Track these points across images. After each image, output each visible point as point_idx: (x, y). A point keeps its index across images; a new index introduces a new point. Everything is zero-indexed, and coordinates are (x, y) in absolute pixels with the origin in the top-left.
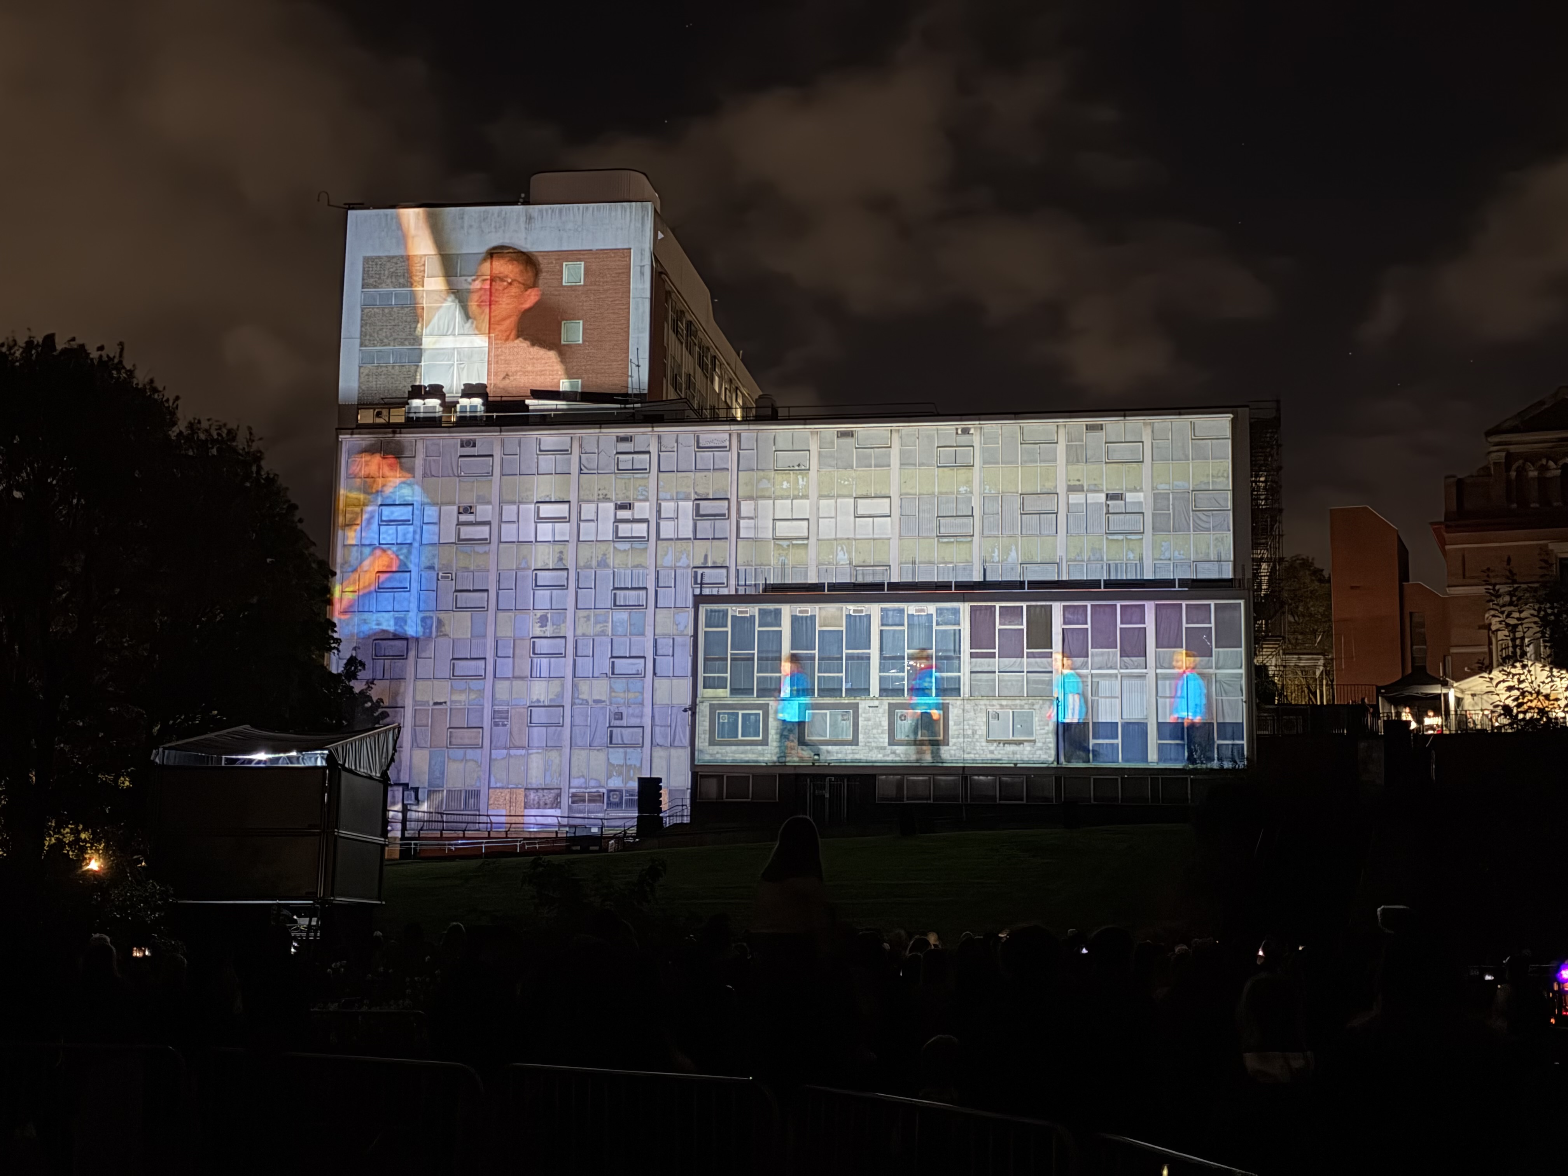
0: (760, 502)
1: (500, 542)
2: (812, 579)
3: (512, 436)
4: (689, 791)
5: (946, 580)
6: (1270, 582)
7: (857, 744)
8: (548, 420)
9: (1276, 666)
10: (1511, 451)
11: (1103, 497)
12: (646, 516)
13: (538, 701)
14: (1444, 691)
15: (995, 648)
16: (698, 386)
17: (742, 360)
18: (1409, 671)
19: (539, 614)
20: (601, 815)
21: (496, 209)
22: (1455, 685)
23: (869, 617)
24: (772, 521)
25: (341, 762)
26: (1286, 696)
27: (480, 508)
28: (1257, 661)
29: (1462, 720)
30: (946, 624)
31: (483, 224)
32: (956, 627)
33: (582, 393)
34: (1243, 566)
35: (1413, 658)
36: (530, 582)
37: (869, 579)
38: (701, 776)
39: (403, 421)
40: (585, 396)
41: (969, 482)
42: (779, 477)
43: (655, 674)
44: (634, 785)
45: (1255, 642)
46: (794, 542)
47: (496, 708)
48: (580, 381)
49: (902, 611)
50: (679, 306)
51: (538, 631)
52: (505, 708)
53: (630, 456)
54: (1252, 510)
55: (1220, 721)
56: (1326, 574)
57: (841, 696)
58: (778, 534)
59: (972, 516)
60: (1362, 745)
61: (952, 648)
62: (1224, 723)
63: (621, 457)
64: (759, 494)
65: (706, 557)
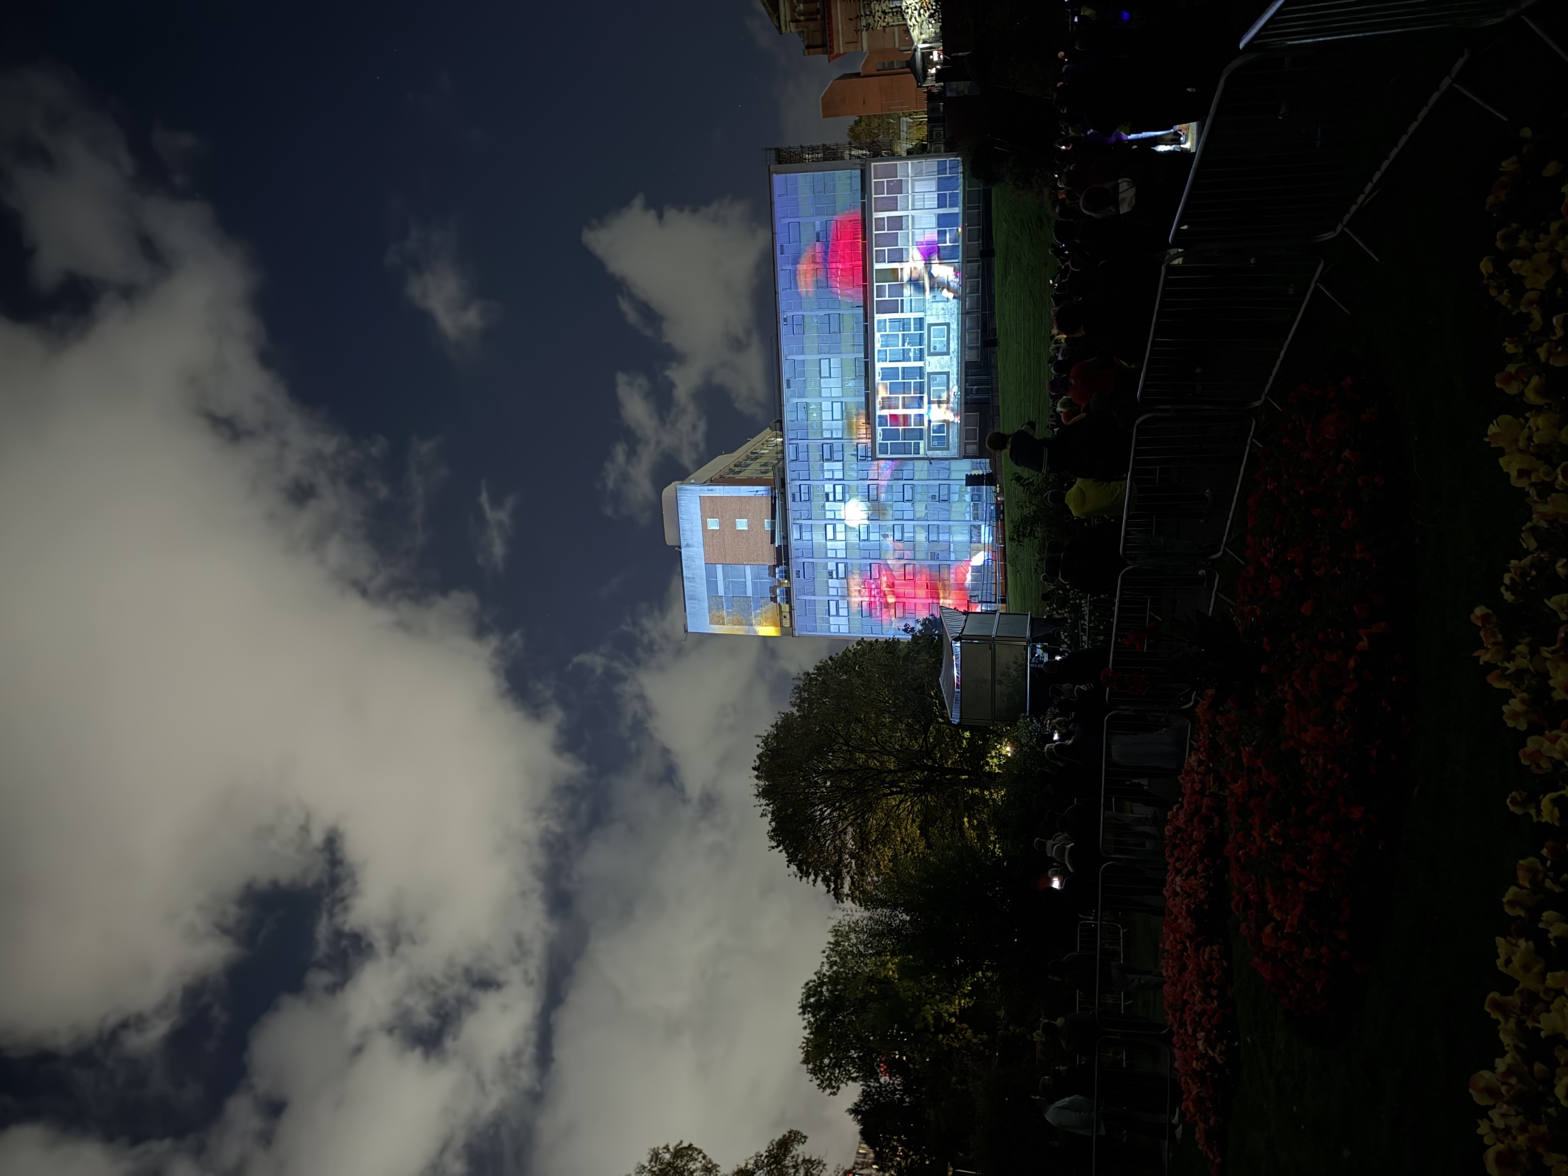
0: (824, 427)
1: (846, 558)
2: (863, 399)
3: (793, 553)
4: (973, 460)
5: (862, 328)
6: (862, 149)
7: (949, 372)
8: (785, 536)
9: (907, 144)
10: (790, 19)
11: (817, 243)
12: (832, 486)
13: (926, 538)
14: (919, 50)
15: (898, 300)
16: (765, 461)
17: (752, 438)
18: (908, 70)
19: (882, 538)
20: (985, 505)
21: (684, 562)
22: (916, 44)
23: (882, 369)
24: (834, 422)
25: (958, 635)
26: (923, 137)
27: (829, 568)
28: (904, 154)
29: (935, 40)
30: (885, 326)
31: (691, 568)
32: (888, 321)
33: (772, 519)
34: (854, 164)
35: (902, 68)
36: (867, 543)
37: (863, 369)
38: (965, 453)
39: (788, 605)
40: (773, 517)
41: (811, 317)
42: (811, 418)
43: (912, 479)
44: (969, 488)
45: (893, 155)
46: (844, 409)
47: (929, 558)
48: (766, 520)
49: (879, 351)
50: (727, 471)
51: (891, 538)
52: (929, 554)
53: (802, 495)
54: (824, 160)
55: (936, 173)
56: (857, 118)
57: (924, 382)
58: (840, 418)
59: (829, 315)
60: (949, 94)
61: (898, 323)
62: (938, 171)
63: (802, 499)
64: (819, 428)
65: (852, 455)
